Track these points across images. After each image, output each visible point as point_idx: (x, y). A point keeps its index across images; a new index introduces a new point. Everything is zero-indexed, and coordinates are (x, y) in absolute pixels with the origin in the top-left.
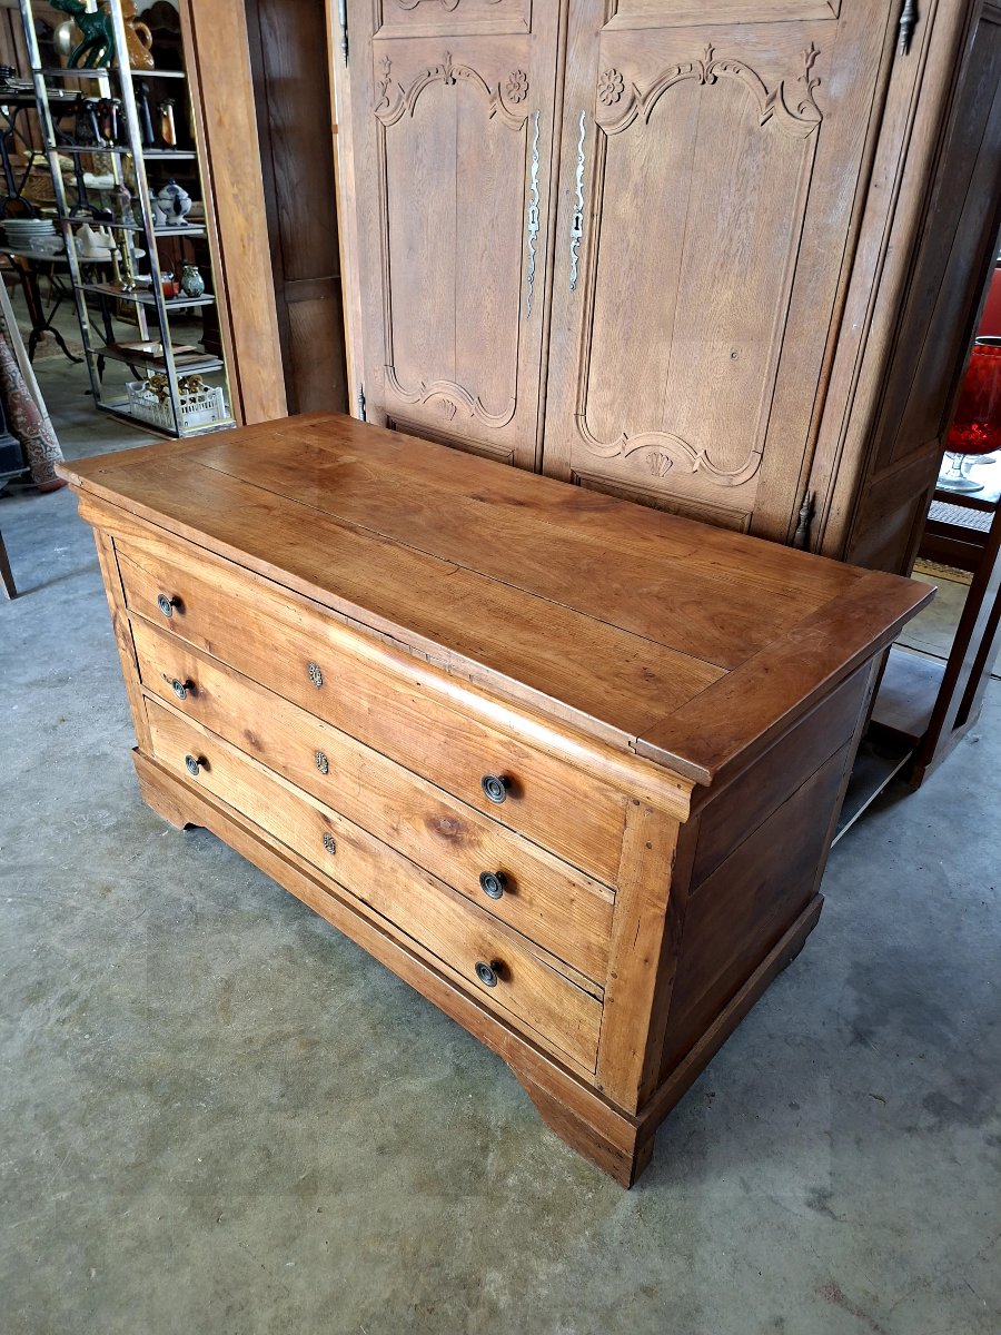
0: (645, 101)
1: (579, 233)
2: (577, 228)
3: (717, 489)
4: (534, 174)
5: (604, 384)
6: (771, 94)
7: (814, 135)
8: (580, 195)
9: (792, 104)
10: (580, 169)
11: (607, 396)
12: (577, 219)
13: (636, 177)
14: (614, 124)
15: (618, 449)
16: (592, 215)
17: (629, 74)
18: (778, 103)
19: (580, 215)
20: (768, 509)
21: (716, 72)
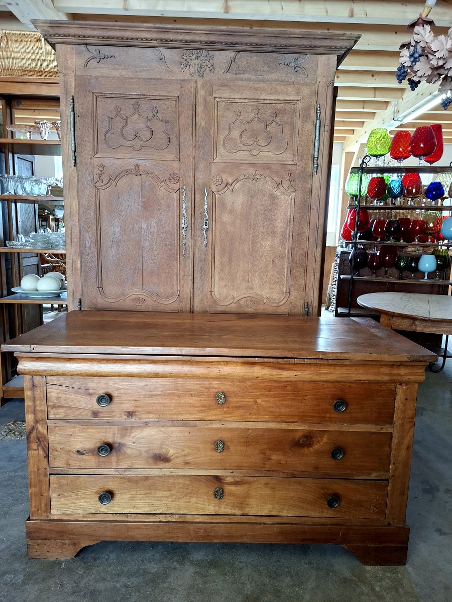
0: (232, 184)
1: (207, 227)
2: (206, 226)
3: (274, 308)
4: (184, 208)
5: (221, 279)
6: (278, 183)
7: (293, 195)
8: (206, 214)
9: (285, 187)
10: (206, 206)
11: (223, 283)
12: (206, 222)
13: (229, 207)
14: (219, 191)
15: (232, 301)
16: (212, 221)
17: (224, 176)
18: (280, 187)
19: (207, 221)
20: (294, 311)
21: (258, 177)
